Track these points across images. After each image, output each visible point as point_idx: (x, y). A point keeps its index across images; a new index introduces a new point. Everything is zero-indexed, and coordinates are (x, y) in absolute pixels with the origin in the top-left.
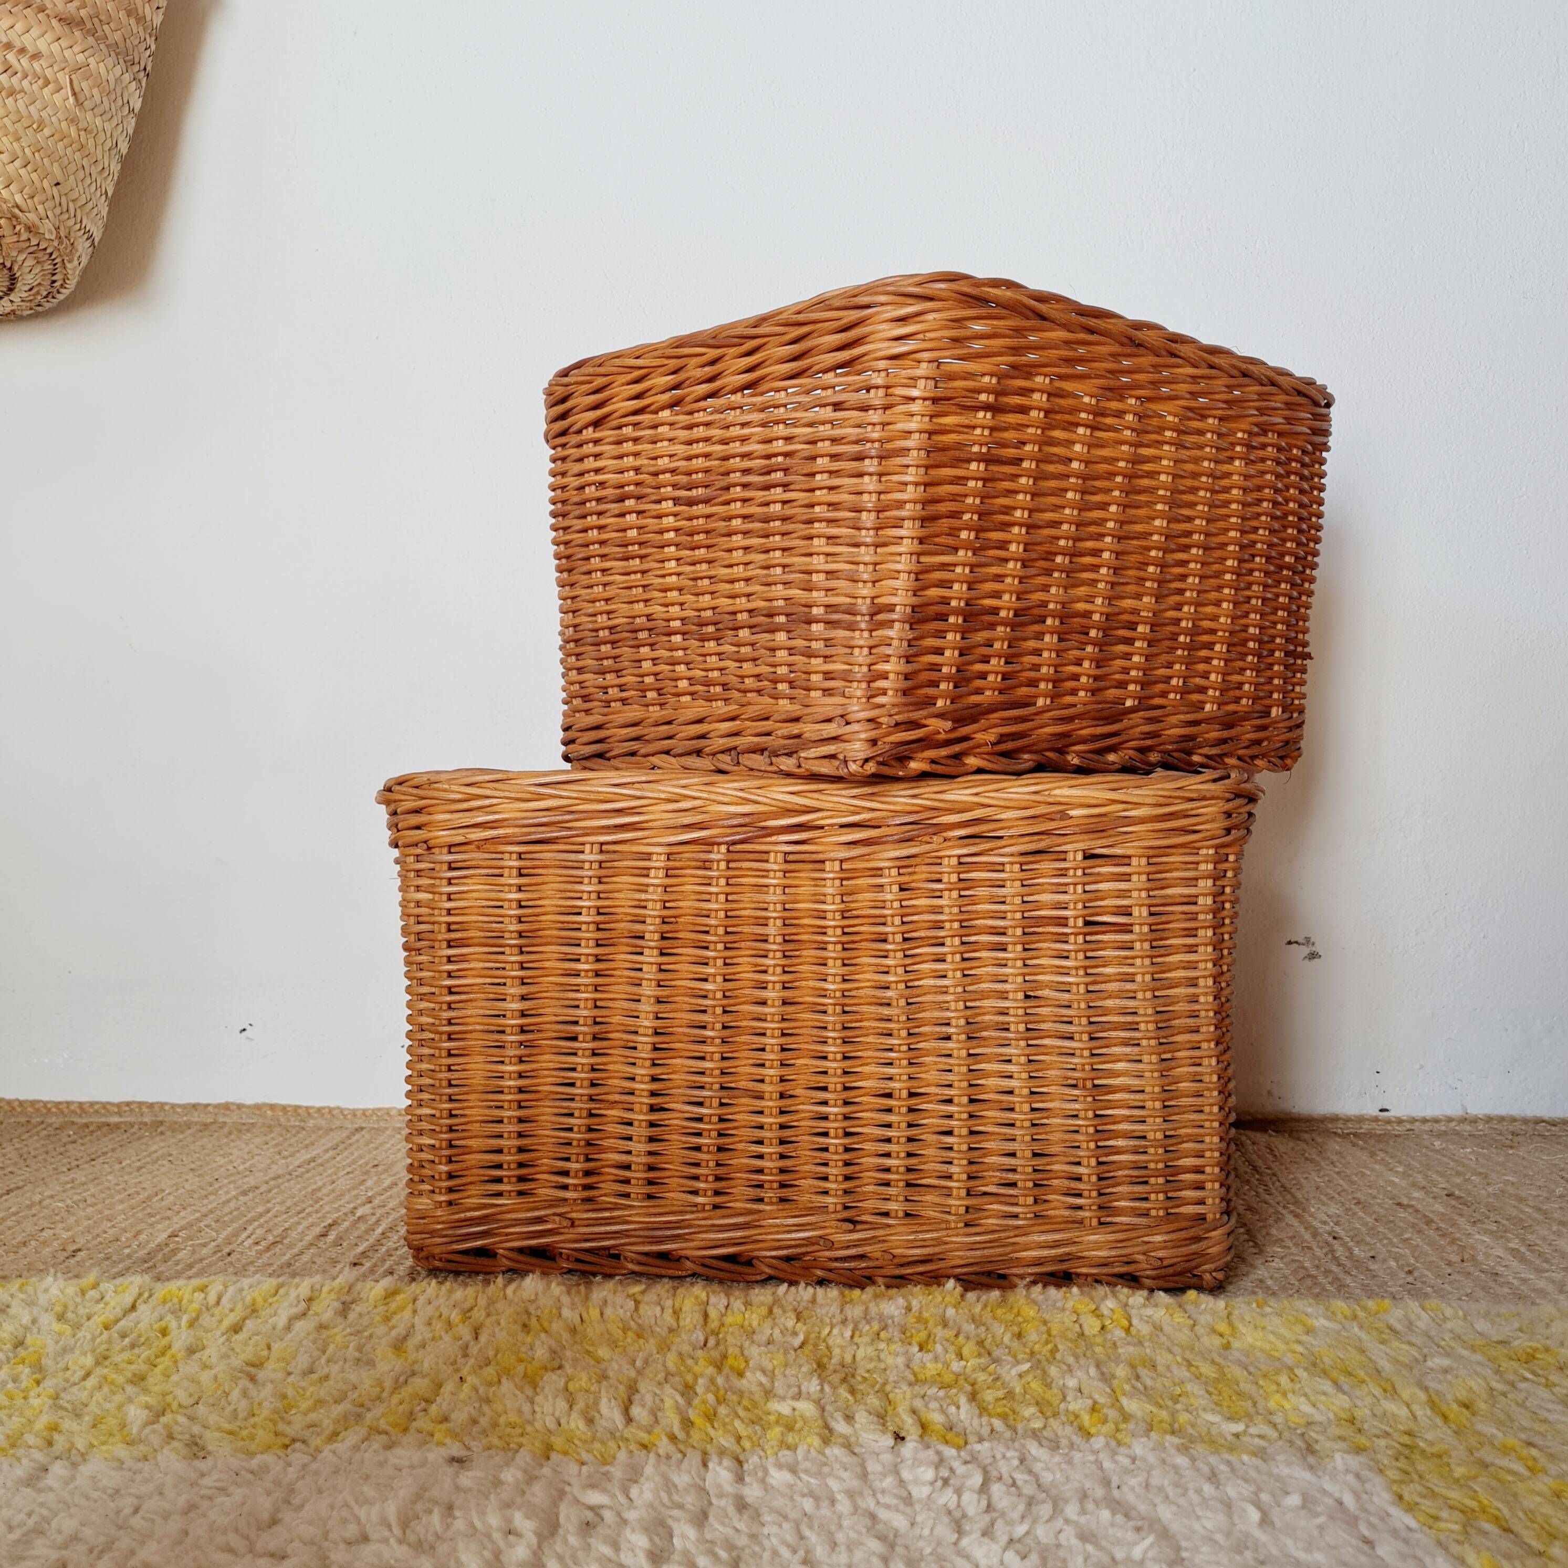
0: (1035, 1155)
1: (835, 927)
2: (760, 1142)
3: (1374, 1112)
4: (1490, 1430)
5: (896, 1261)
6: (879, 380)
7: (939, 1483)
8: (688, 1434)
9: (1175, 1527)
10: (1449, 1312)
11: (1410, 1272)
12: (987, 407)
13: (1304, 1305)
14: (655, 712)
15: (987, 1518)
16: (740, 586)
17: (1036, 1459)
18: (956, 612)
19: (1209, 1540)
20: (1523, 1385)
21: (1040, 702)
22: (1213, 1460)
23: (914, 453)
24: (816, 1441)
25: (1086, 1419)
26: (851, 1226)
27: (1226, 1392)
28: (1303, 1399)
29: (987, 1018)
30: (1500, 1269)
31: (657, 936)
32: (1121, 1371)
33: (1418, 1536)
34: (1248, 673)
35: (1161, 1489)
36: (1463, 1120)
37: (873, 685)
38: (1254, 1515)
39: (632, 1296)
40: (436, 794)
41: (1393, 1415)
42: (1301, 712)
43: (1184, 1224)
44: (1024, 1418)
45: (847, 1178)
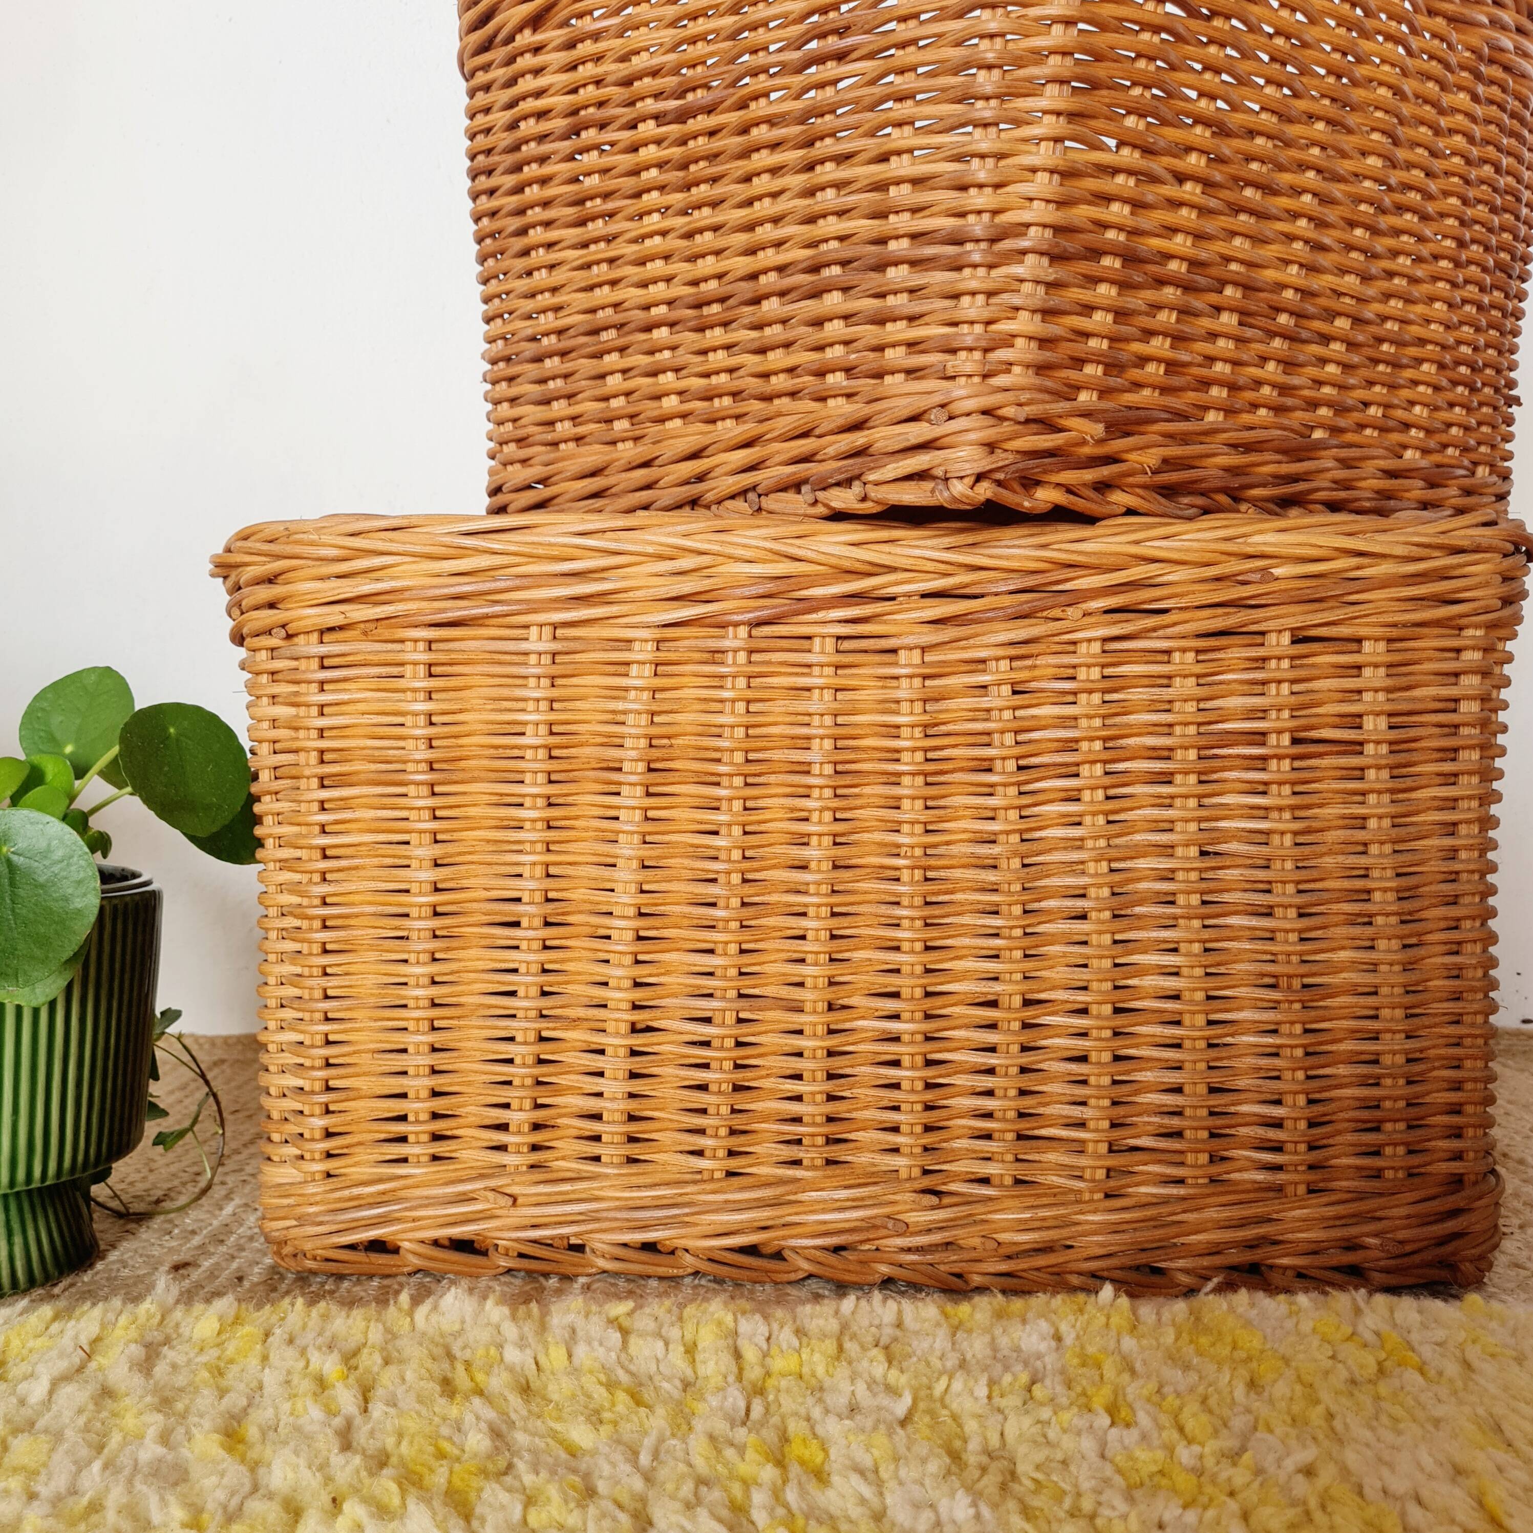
0: (1212, 1090)
1: (914, 750)
2: (798, 1077)
5: (1003, 1251)
14: (627, 451)
16: (765, 233)
18: (1113, 249)
21: (1211, 416)
26: (934, 1200)
29: (1143, 886)
31: (641, 767)
43: (1436, 1190)
45: (928, 1129)
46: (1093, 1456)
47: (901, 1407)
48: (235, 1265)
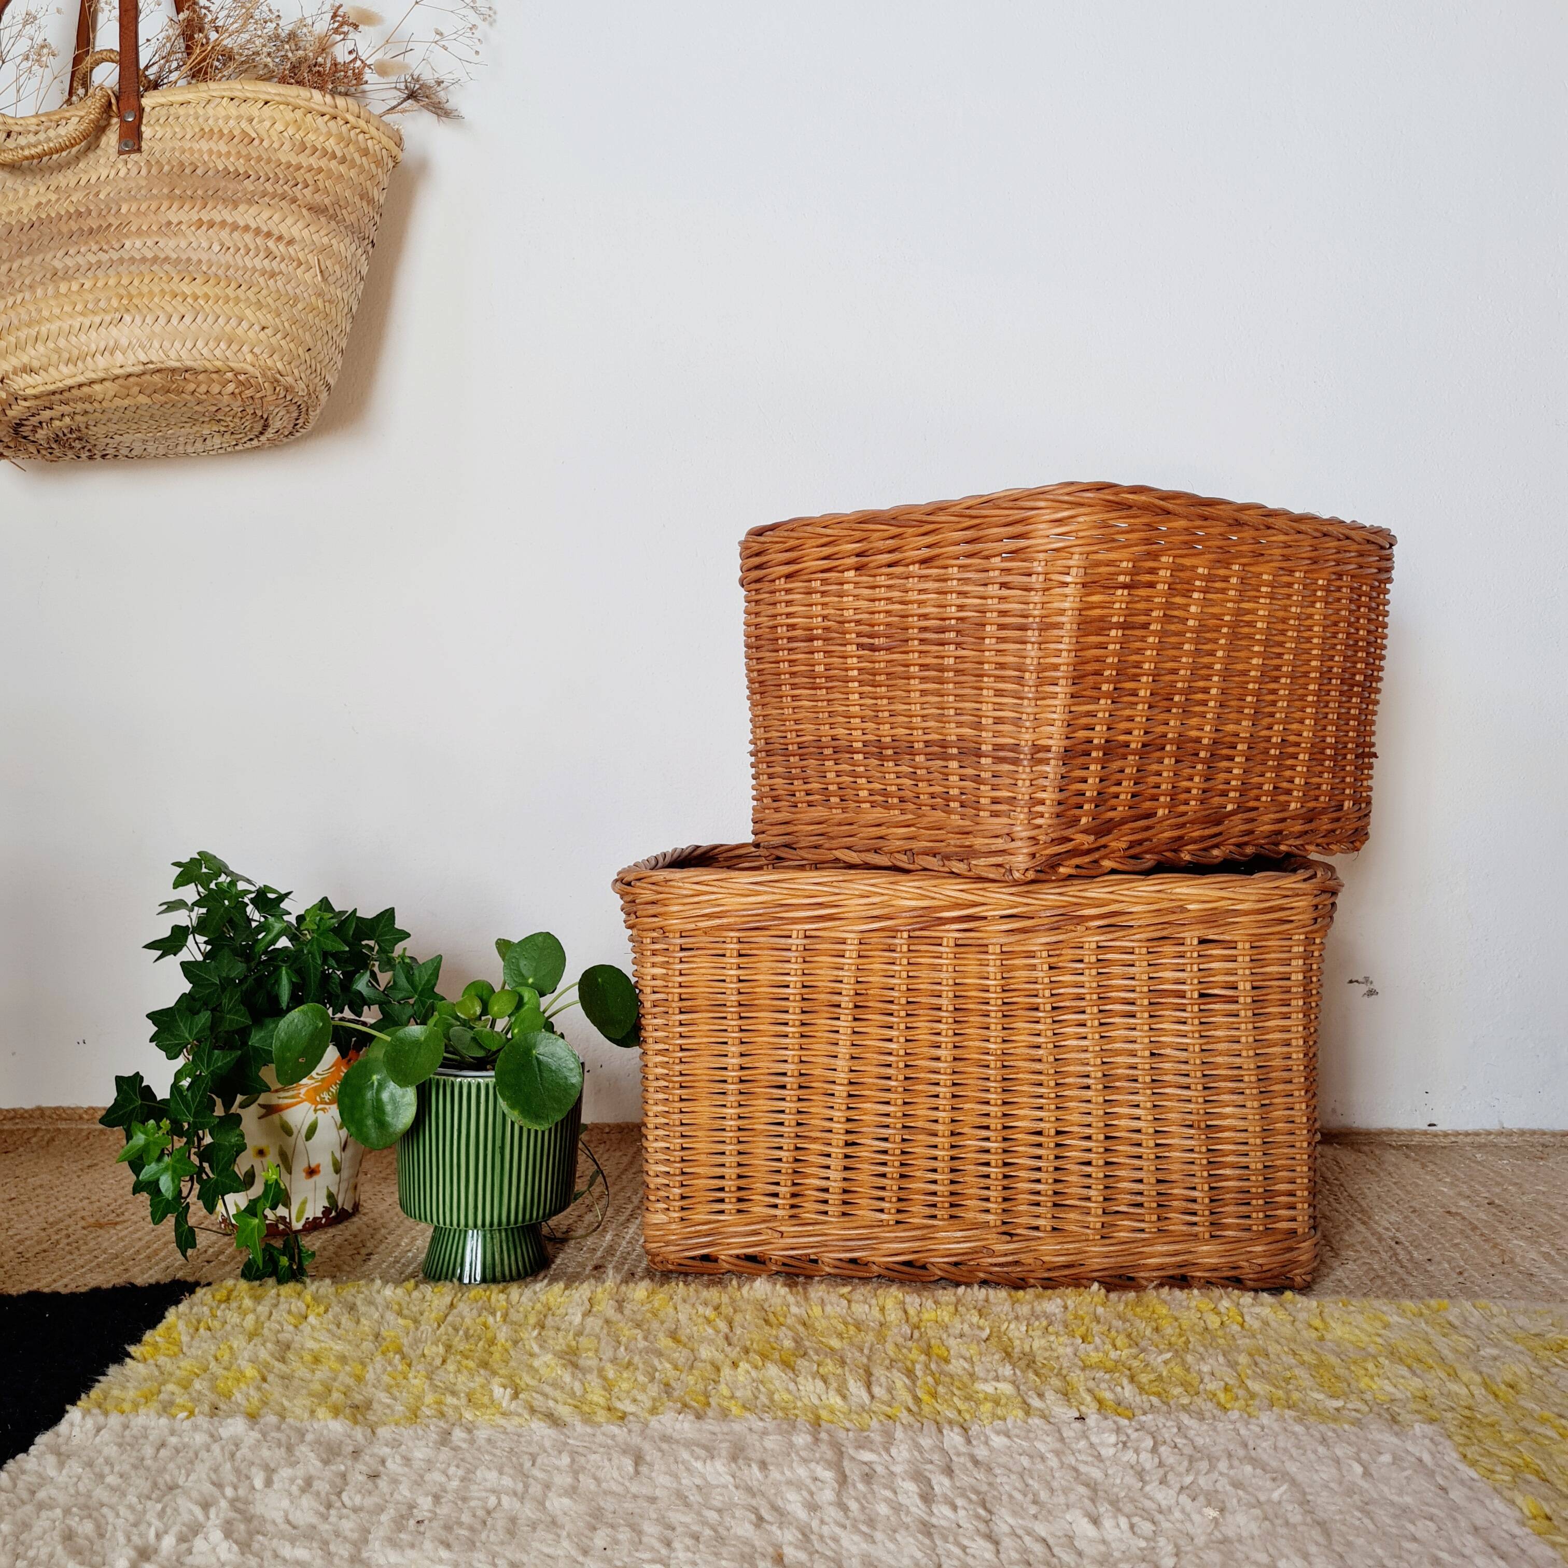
0: (1158, 1181)
1: (996, 998)
2: (935, 1171)
3: (1424, 1127)
4: (1531, 1405)
5: (1046, 1266)
6: (1039, 567)
7: (1120, 1445)
8: (919, 1407)
9: (1300, 1478)
10: (1495, 1310)
11: (1461, 1273)
12: (1125, 586)
13: (1381, 1304)
14: (838, 814)
15: (1161, 1471)
16: (917, 721)
17: (1188, 1427)
18: (1098, 748)
19: (1326, 1486)
20: (1555, 1370)
21: (1160, 812)
22: (1322, 1428)
23: (1068, 626)
24: (1020, 1414)
25: (1222, 1396)
26: (1008, 1238)
27: (1327, 1376)
28: (1386, 1381)
29: (1119, 1071)
30: (1534, 1270)
31: (851, 1005)
32: (1243, 1359)
33: (1479, 1484)
34: (1326, 775)
35: (1285, 1450)
36: (1500, 1134)
37: (1033, 809)
38: (1359, 1470)
39: (842, 1296)
40: (672, 890)
41: (1457, 1394)
42: (1369, 803)
43: (1279, 1237)
44: (1174, 1397)
45: (1005, 1200)
46: (1071, 1355)
47: (985, 1335)
48: (626, 1267)
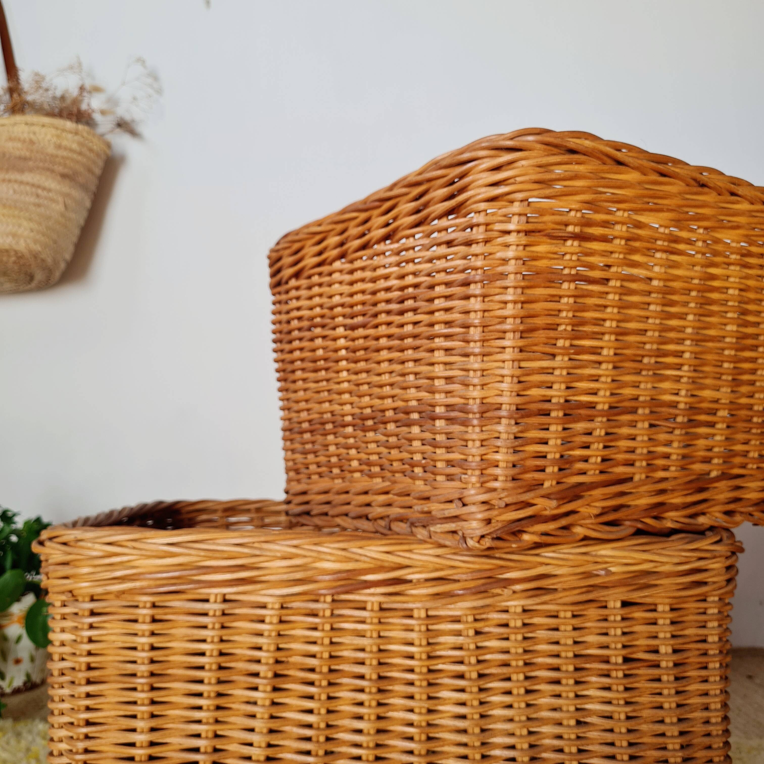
6: (480, 219)
12: (575, 237)
16: (387, 390)
18: (557, 408)
21: (637, 478)
23: (512, 277)
29: (546, 741)
37: (485, 472)
40: (82, 551)
